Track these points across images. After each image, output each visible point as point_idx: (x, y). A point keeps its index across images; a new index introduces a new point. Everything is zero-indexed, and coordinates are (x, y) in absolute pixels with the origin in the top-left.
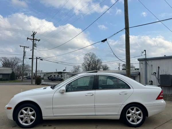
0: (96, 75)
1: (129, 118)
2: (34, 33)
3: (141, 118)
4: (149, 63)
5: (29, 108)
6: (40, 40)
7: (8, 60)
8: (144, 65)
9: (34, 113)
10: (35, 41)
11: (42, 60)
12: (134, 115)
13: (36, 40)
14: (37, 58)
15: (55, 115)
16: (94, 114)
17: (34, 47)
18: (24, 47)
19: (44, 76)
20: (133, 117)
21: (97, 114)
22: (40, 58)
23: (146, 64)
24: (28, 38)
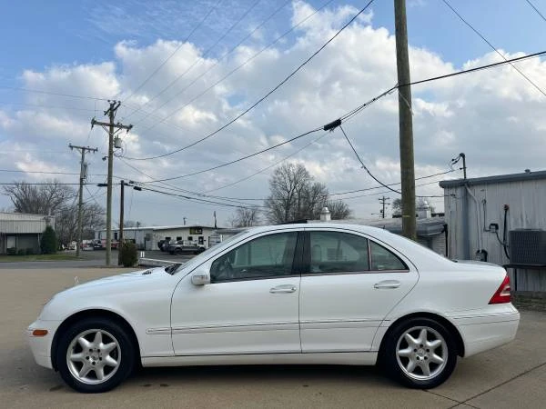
0: (303, 230)
1: (405, 360)
2: (112, 105)
3: (442, 360)
4: (477, 193)
5: (99, 333)
6: (131, 127)
7: (34, 192)
8: (460, 202)
9: (116, 348)
10: (115, 129)
11: (139, 189)
12: (421, 351)
13: (121, 127)
14: (123, 184)
15: (178, 352)
16: (296, 347)
17: (114, 149)
18: (84, 149)
19: (148, 238)
20: (418, 358)
21: (306, 347)
22: (132, 182)
23: (466, 197)
24: (94, 122)
